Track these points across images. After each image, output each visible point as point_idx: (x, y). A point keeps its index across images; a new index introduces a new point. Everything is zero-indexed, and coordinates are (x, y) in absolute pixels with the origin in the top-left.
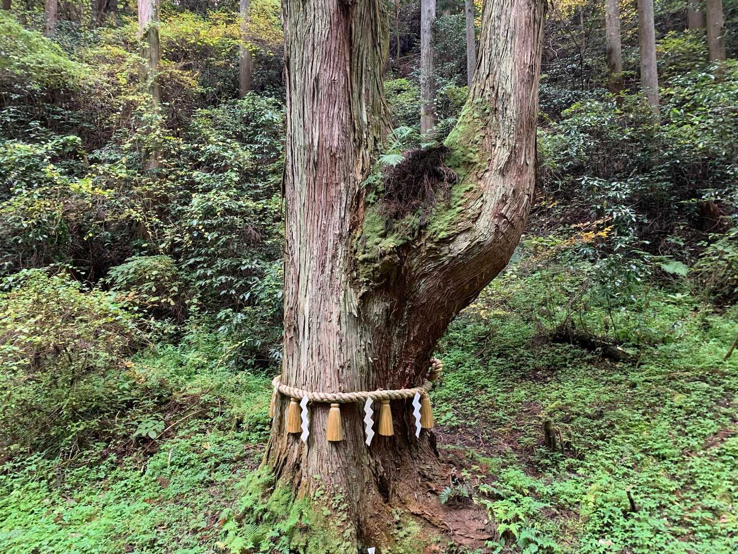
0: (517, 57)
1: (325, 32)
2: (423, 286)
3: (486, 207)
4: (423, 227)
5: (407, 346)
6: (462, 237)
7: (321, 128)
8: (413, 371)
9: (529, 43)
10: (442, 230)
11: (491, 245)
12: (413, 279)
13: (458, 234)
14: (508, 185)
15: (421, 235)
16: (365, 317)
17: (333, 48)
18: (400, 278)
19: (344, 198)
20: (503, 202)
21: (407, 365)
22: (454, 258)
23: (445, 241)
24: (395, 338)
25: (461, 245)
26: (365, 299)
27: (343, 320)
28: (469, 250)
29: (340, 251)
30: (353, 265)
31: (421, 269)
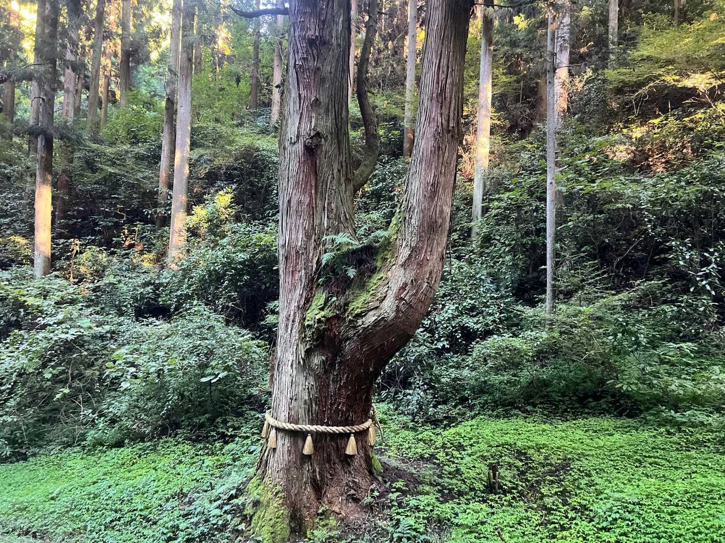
0: (422, 177)
1: (296, 169)
2: (348, 347)
3: (390, 292)
4: (347, 304)
5: (339, 389)
6: (371, 313)
7: (291, 234)
8: (344, 409)
9: (433, 166)
10: (358, 308)
11: (393, 320)
12: (341, 342)
13: (368, 311)
14: (408, 276)
15: (345, 311)
16: (309, 366)
17: (301, 179)
18: (332, 340)
19: (303, 281)
20: (403, 288)
21: (340, 403)
22: (365, 328)
23: (359, 316)
24: (331, 382)
25: (371, 318)
26: (308, 352)
27: (294, 366)
28: (376, 323)
29: (297, 318)
30: (303, 328)
31: (346, 334)
